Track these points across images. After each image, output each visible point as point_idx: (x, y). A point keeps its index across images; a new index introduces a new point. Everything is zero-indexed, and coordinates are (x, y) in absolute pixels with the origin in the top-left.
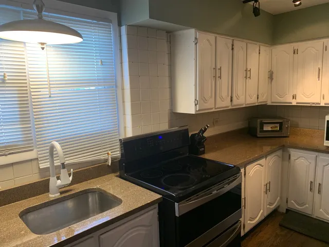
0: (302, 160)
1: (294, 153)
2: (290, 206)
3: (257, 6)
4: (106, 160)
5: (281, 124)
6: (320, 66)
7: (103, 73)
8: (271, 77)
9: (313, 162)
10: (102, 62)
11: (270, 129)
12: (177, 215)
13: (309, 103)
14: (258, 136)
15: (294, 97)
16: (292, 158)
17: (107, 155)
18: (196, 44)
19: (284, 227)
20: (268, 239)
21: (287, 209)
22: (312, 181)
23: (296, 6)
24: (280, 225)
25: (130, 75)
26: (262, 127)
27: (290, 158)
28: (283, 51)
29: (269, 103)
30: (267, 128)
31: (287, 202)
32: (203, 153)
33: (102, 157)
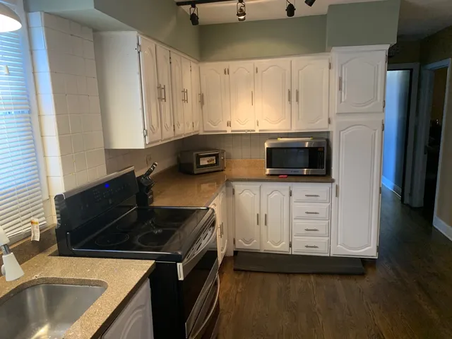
0: (246, 193)
1: (238, 186)
2: (238, 246)
3: (195, 12)
4: (29, 234)
5: (217, 156)
6: (253, 90)
7: (11, 89)
8: (202, 102)
9: (257, 193)
10: (8, 70)
11: (207, 163)
12: (181, 278)
13: (244, 131)
14: (195, 172)
15: (229, 124)
16: (237, 192)
17: (30, 224)
18: (139, 52)
19: (239, 270)
20: (231, 288)
21: (234, 251)
22: (258, 213)
23: (240, 20)
24: (235, 270)
25: (54, 93)
26: (198, 162)
27: (234, 194)
28: (213, 69)
29: (201, 133)
30: (204, 162)
31: (234, 243)
32: (152, 200)
33: (23, 230)
